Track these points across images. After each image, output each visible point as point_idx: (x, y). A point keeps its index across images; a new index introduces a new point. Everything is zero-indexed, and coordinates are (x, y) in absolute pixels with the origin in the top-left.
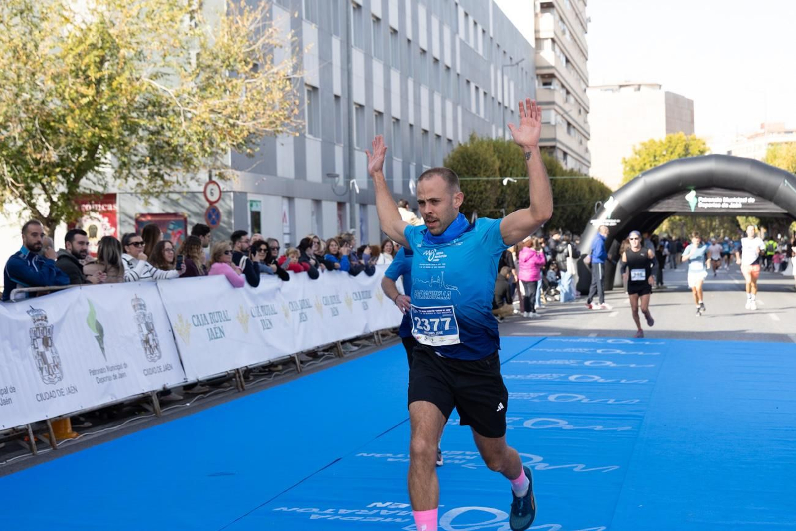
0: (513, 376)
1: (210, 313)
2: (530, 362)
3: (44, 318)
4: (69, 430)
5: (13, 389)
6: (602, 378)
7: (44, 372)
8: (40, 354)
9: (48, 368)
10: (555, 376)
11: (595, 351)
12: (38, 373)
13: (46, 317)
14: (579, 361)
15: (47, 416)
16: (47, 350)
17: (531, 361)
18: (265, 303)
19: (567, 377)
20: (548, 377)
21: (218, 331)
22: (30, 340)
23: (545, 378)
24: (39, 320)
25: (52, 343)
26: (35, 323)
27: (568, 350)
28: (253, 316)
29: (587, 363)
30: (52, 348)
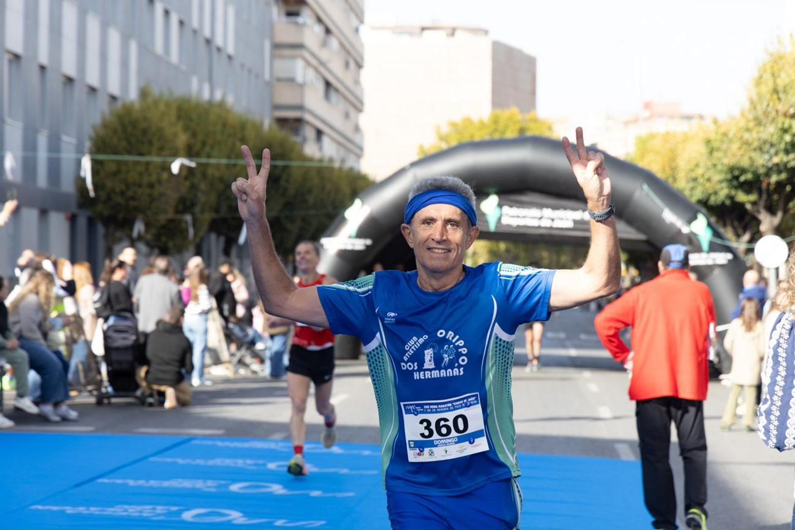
0: (82, 509)
2: (131, 483)
6: (244, 517)
10: (160, 509)
11: (265, 465)
14: (223, 482)
17: (136, 479)
19: (180, 512)
20: (146, 511)
23: (137, 514)
27: (218, 462)
29: (235, 488)
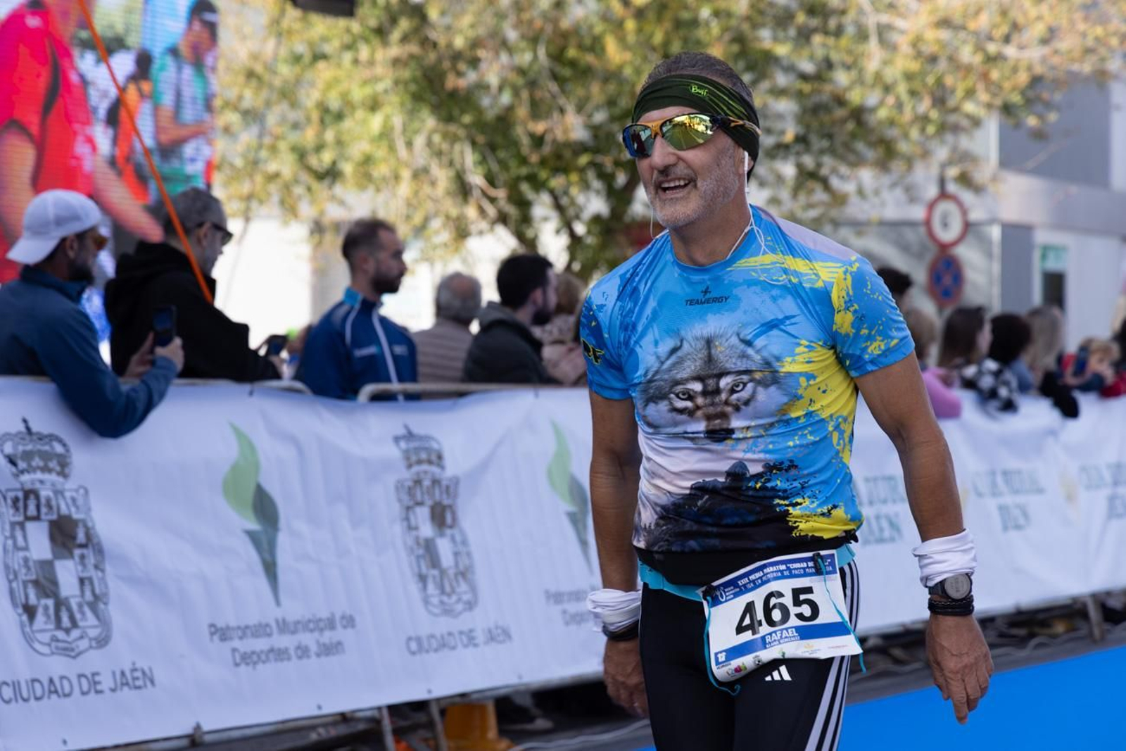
1: (867, 480)
3: (434, 458)
4: (492, 733)
5: (349, 622)
7: (431, 588)
8: (422, 542)
9: (442, 579)
12: (414, 588)
13: (440, 457)
15: (430, 691)
16: (442, 535)
18: (1012, 463)
21: (885, 524)
22: (396, 508)
24: (419, 462)
25: (454, 519)
26: (410, 466)
28: (980, 495)
30: (455, 531)
